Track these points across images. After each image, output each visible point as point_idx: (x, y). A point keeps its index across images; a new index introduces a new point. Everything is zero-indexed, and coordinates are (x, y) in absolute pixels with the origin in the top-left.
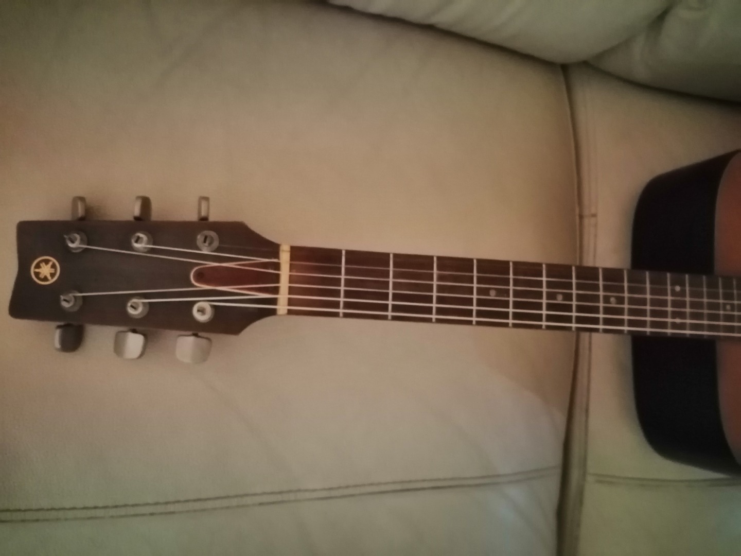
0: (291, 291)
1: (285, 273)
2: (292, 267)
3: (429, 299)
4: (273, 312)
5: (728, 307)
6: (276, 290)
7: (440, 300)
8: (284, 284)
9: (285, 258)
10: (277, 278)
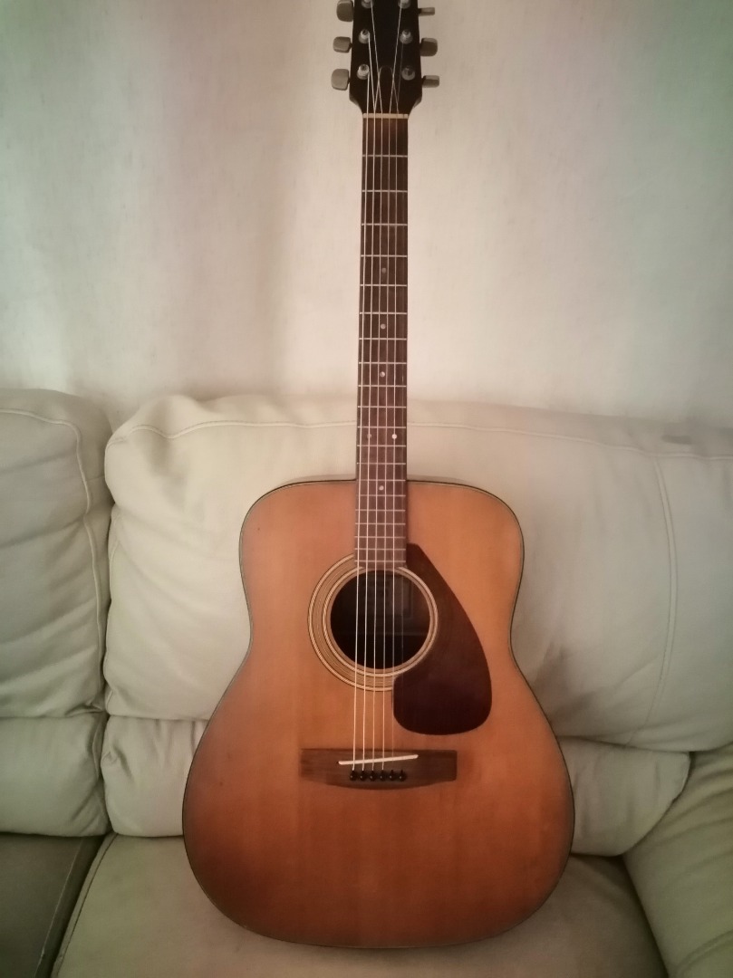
0: (378, 120)
1: (389, 116)
2: (393, 120)
3: (377, 220)
4: (364, 111)
5: (381, 488)
6: (378, 111)
7: (377, 228)
8: (382, 116)
9: (400, 116)
10: (386, 111)
